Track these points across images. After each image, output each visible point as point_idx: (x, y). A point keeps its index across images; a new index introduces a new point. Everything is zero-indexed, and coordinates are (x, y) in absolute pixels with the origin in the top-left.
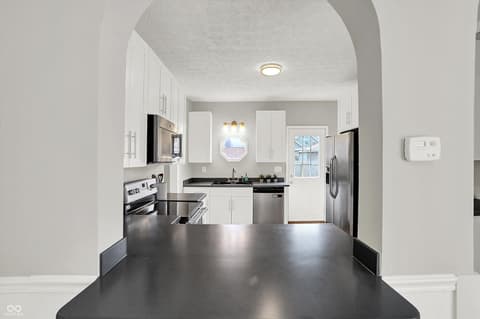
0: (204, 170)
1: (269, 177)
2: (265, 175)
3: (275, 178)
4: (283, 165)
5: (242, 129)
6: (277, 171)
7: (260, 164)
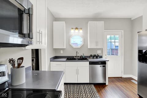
0: (62, 52)
1: (95, 56)
2: (93, 54)
3: (98, 56)
4: (102, 49)
5: (81, 31)
6: (99, 53)
7: (90, 49)
